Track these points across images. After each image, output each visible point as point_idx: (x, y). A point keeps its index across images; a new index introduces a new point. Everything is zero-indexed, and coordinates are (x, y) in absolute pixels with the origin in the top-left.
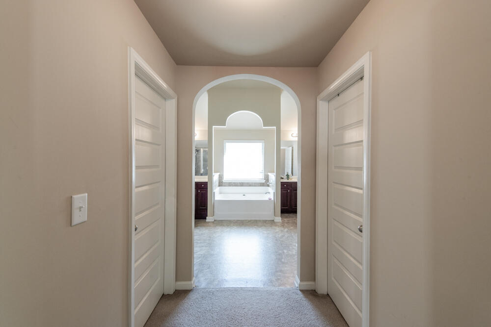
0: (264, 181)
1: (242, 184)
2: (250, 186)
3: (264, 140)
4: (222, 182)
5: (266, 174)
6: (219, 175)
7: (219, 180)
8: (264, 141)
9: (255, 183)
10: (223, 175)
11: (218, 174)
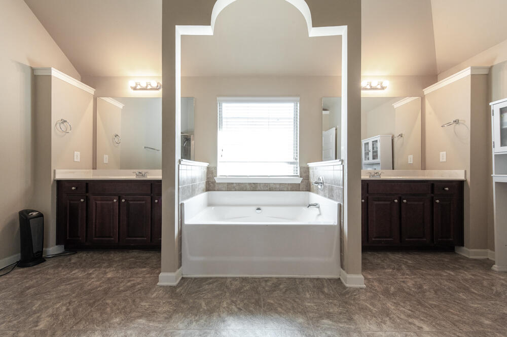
0: (299, 180)
1: (254, 187)
2: (271, 190)
3: (299, 96)
4: (214, 182)
5: (304, 165)
6: (208, 168)
7: (208, 178)
8: (298, 99)
9: (280, 184)
10: (216, 168)
11: (206, 164)
